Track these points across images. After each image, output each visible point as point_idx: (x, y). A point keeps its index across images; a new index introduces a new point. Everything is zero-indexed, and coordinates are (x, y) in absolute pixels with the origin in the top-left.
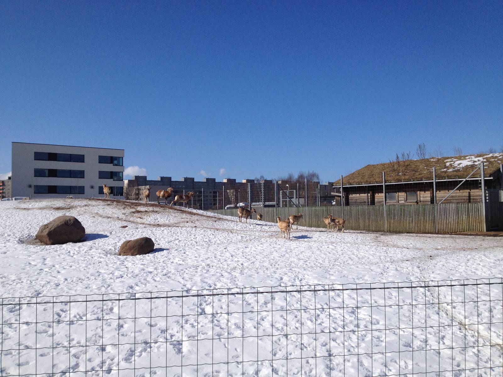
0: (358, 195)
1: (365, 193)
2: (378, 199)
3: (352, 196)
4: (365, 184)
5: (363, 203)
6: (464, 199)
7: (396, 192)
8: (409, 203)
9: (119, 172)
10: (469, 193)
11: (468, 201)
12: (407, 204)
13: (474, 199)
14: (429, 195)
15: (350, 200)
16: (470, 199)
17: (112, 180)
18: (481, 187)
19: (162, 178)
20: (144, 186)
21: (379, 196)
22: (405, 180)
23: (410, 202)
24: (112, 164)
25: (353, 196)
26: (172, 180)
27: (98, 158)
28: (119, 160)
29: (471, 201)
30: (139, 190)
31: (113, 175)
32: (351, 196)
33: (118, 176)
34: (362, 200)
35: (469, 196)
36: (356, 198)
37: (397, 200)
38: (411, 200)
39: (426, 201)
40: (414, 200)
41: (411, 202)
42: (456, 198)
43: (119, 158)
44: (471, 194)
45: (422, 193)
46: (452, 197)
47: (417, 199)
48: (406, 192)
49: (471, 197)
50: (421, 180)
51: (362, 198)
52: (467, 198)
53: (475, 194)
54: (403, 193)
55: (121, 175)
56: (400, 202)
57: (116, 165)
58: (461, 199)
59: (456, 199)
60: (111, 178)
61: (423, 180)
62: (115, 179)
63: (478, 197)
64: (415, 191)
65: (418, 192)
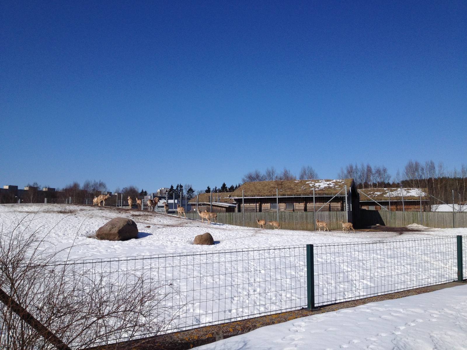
0: (249, 205)
1: (254, 203)
2: (264, 207)
3: (243, 205)
5: (253, 210)
6: (326, 209)
10: (330, 205)
11: (329, 210)
12: (286, 211)
13: (332, 209)
14: (303, 206)
15: (241, 208)
16: (330, 209)
22: (288, 195)
23: (288, 210)
29: (331, 210)
34: (252, 208)
35: (330, 207)
36: (246, 207)
37: (279, 208)
38: (289, 208)
39: (300, 210)
40: (291, 208)
41: (290, 210)
44: (331, 205)
45: (298, 204)
47: (294, 208)
48: (285, 203)
49: (331, 208)
50: (300, 196)
52: (328, 208)
53: (333, 205)
54: (284, 204)
56: (281, 210)
58: (324, 209)
61: (301, 196)
63: (336, 208)
64: (293, 203)
65: (295, 203)
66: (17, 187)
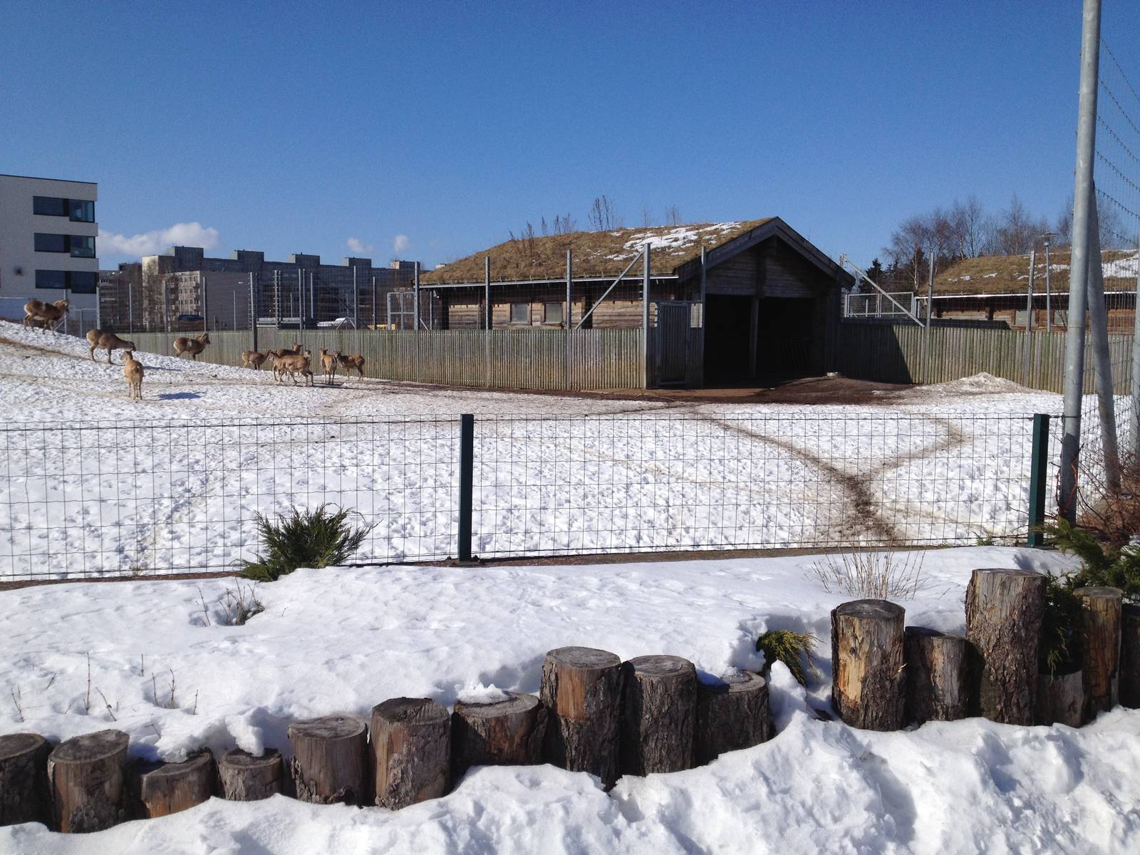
0: (464, 307)
1: (475, 304)
2: (498, 316)
3: (454, 310)
4: (468, 283)
5: (471, 324)
7: (527, 302)
8: (549, 327)
9: (87, 238)
12: (544, 328)
14: (581, 311)
15: (450, 318)
17: (68, 254)
18: (642, 295)
19: (241, 254)
20: (188, 273)
21: (500, 311)
22: (534, 276)
23: (551, 325)
24: (67, 218)
25: (457, 309)
26: (266, 259)
27: (31, 203)
28: (86, 206)
30: (177, 280)
31: (69, 244)
32: (452, 309)
33: (84, 245)
34: (471, 317)
36: (460, 314)
37: (529, 319)
38: (552, 319)
40: (557, 320)
41: (553, 325)
42: (626, 318)
43: (86, 202)
46: (619, 315)
47: (562, 318)
51: (470, 313)
54: (539, 304)
55: (91, 245)
56: (534, 324)
57: (78, 220)
59: (625, 320)
60: (67, 250)
62: (77, 253)
64: (560, 302)
66: (262, 254)
